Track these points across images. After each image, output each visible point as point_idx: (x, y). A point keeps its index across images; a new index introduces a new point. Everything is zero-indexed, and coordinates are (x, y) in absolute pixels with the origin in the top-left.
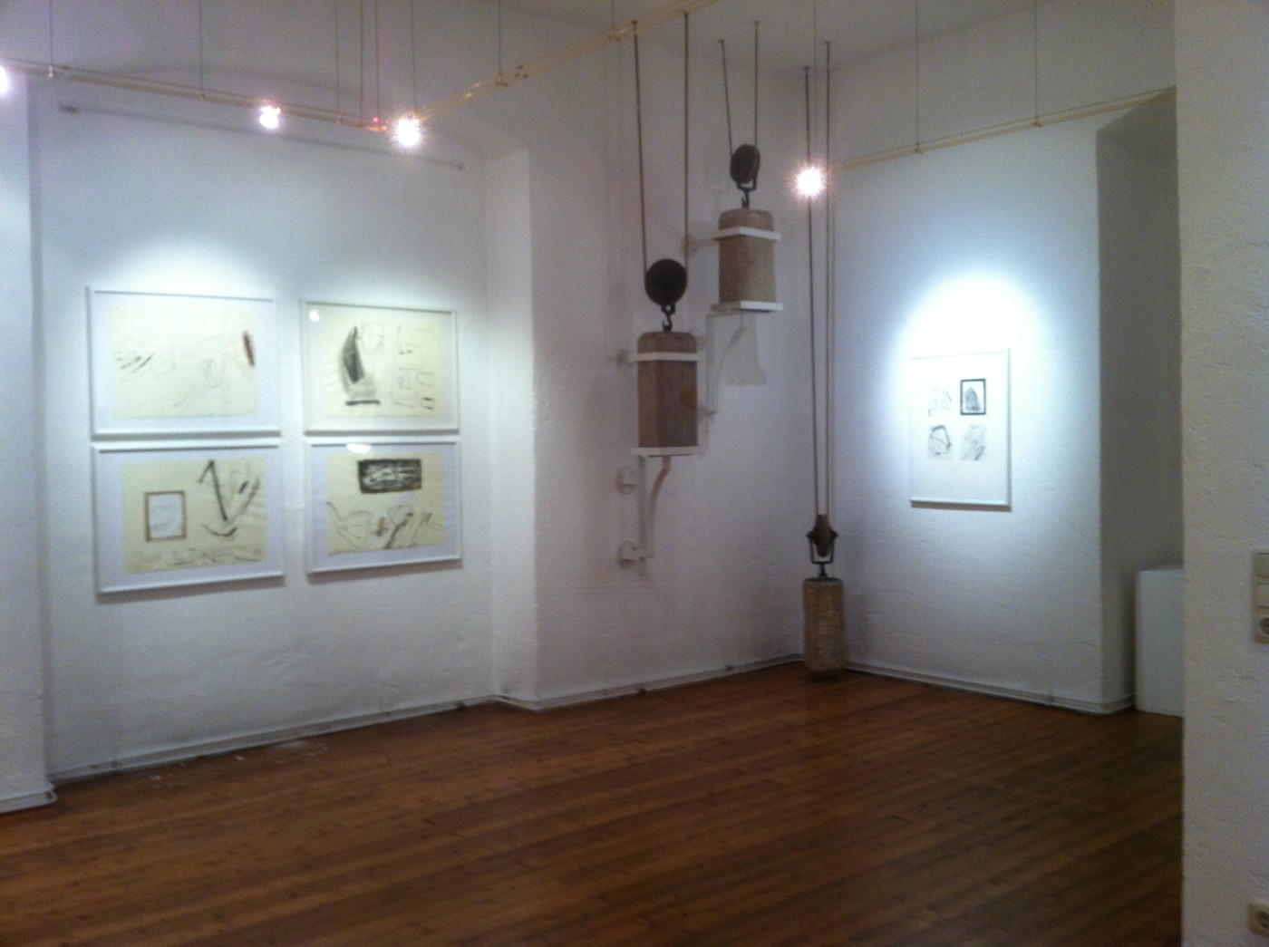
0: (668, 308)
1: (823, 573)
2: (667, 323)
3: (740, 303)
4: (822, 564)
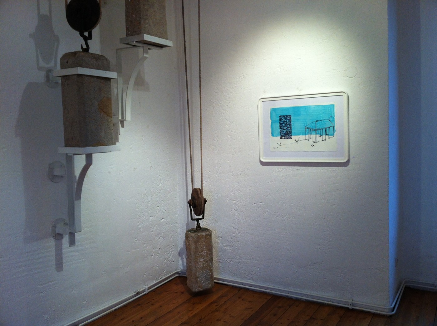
0: (86, 34)
1: (198, 224)
2: (85, 47)
3: (143, 36)
4: (198, 220)
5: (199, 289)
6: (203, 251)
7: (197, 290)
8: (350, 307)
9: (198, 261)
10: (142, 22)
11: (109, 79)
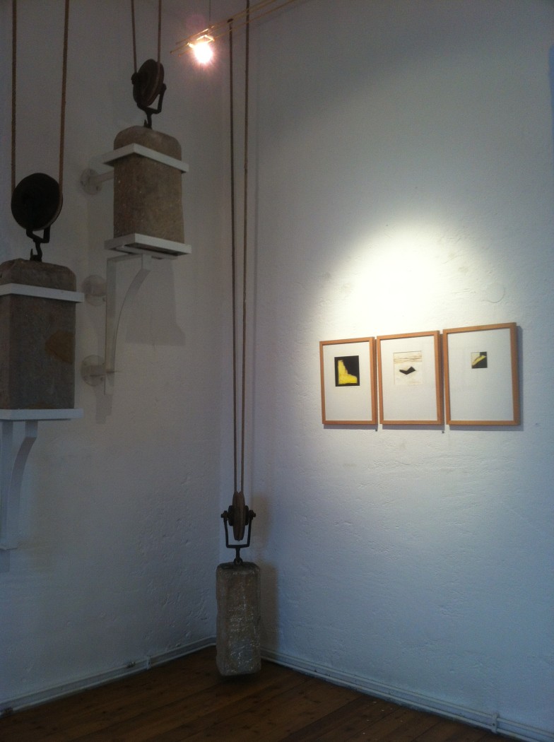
1: (238, 558)
2: (35, 253)
3: (134, 236)
4: (238, 548)
5: (232, 671)
6: (241, 603)
7: (227, 673)
9: (232, 620)
11: (71, 304)
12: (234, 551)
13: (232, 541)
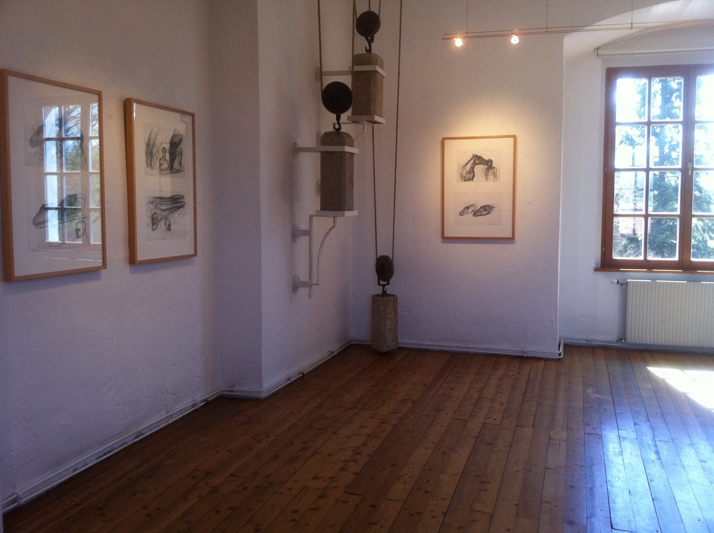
0: (338, 116)
1: (384, 291)
3: (374, 117)
4: (384, 286)
5: (387, 349)
6: (391, 313)
7: (385, 349)
8: (525, 355)
9: (387, 323)
10: (372, 104)
11: (353, 154)
12: (381, 288)
13: (382, 283)
